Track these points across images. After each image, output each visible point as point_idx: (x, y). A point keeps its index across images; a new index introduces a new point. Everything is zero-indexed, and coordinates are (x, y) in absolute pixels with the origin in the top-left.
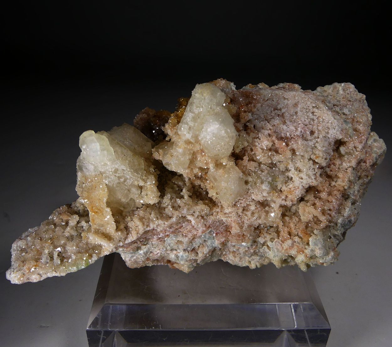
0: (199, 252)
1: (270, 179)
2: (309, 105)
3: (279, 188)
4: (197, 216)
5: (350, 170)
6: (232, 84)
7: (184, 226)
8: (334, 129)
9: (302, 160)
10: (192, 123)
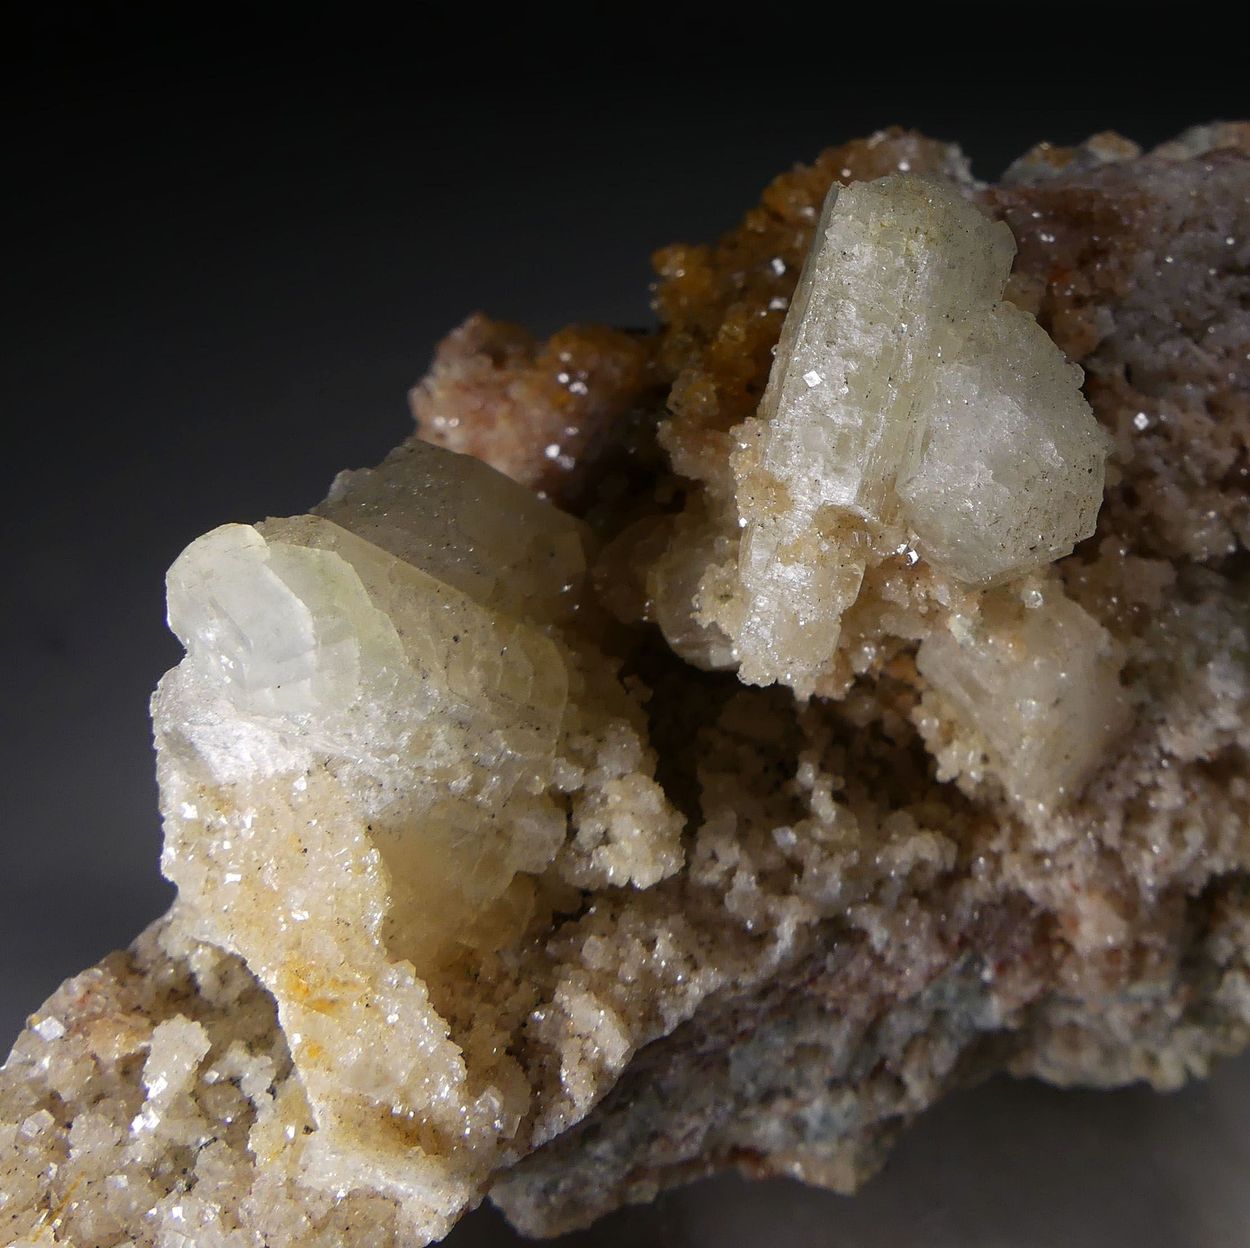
0: (908, 1077)
4: (894, 898)
6: (954, 152)
7: (829, 968)
10: (850, 415)
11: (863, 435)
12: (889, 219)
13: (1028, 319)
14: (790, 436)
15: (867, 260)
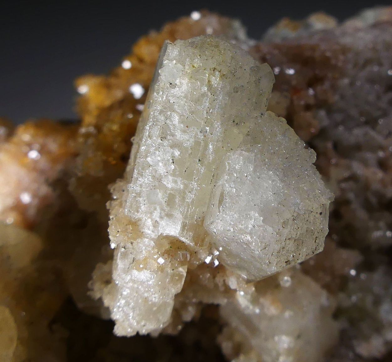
10: (175, 182)
11: (183, 194)
12: (197, 63)
13: (282, 122)
14: (140, 194)
15: (185, 88)
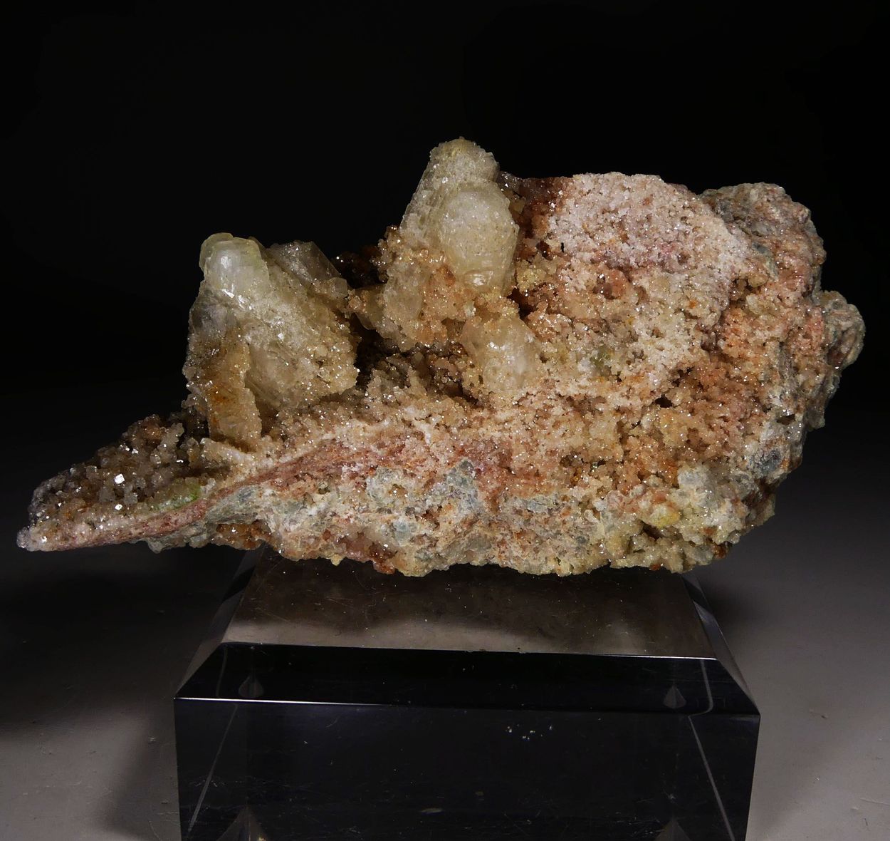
0: (440, 519)
1: (595, 352)
2: (674, 203)
3: (614, 372)
4: (435, 423)
5: (772, 346)
7: (407, 446)
8: (731, 253)
9: (661, 311)
